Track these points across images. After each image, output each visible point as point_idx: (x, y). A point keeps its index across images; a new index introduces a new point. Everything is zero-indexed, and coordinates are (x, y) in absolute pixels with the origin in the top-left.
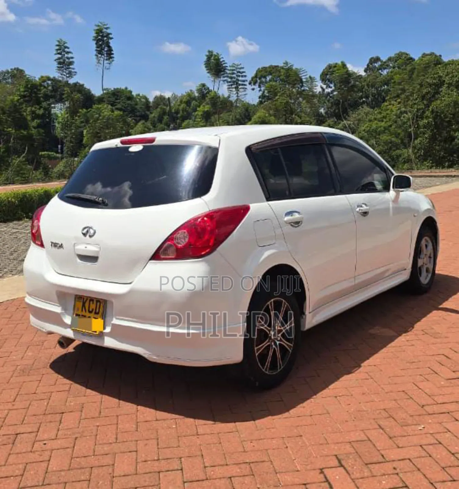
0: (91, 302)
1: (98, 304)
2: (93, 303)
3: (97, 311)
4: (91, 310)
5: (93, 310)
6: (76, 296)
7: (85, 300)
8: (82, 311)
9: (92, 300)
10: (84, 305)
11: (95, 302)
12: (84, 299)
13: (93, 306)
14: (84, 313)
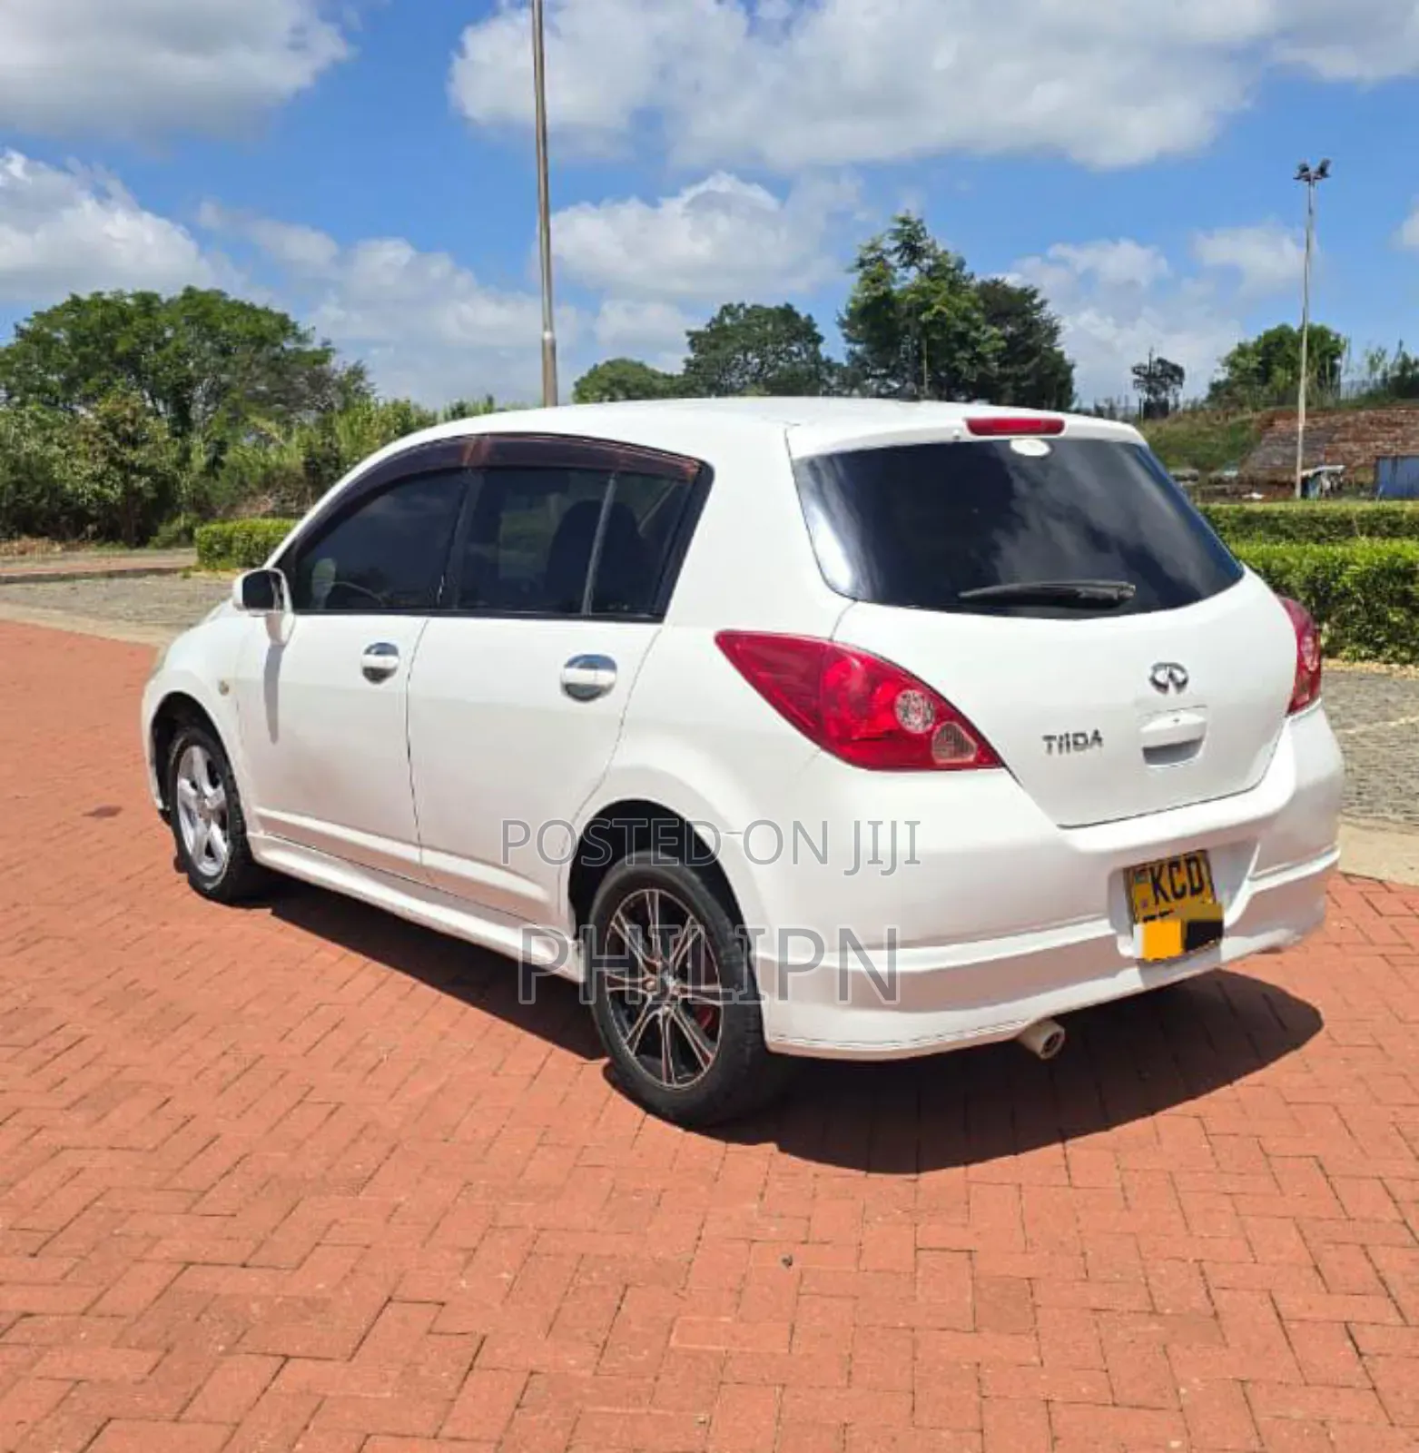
0: (1175, 869)
1: (1194, 867)
2: (1179, 870)
3: (1196, 884)
4: (1178, 889)
5: (1184, 887)
6: (1127, 871)
7: (1157, 870)
8: (1157, 902)
9: (1174, 864)
10: (1157, 886)
11: (1183, 866)
12: (1152, 870)
13: (1181, 879)
14: (1164, 906)
